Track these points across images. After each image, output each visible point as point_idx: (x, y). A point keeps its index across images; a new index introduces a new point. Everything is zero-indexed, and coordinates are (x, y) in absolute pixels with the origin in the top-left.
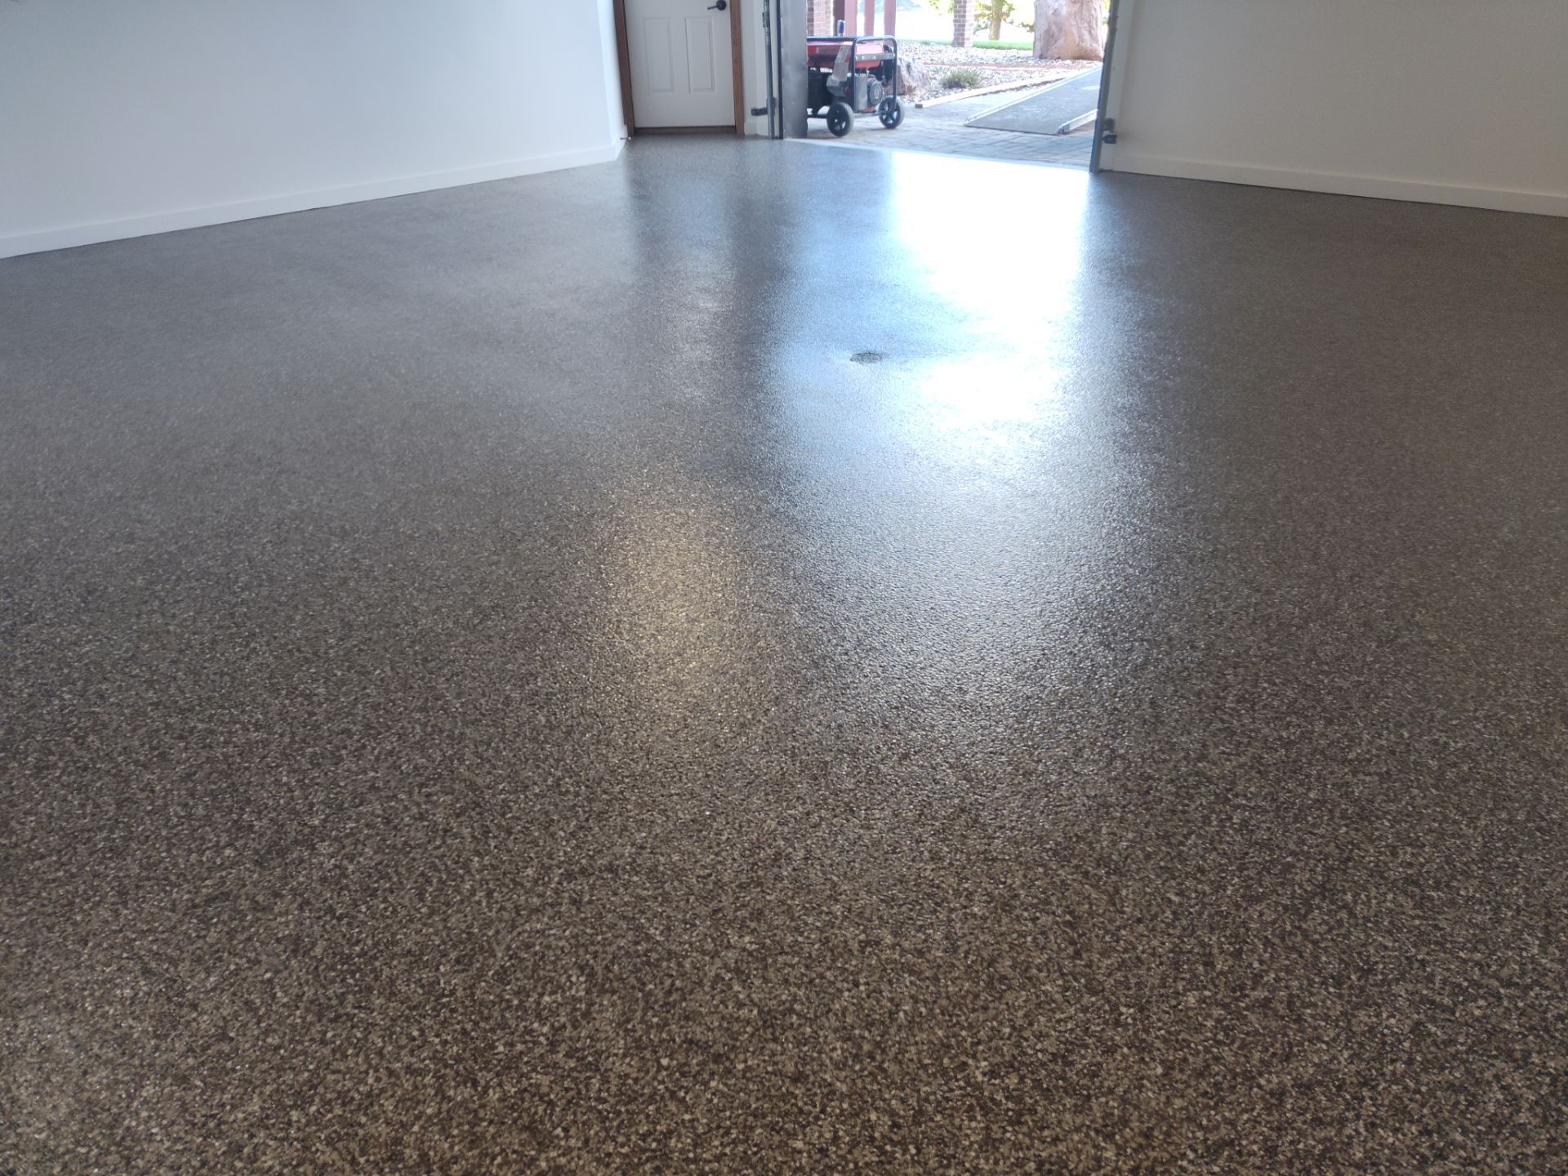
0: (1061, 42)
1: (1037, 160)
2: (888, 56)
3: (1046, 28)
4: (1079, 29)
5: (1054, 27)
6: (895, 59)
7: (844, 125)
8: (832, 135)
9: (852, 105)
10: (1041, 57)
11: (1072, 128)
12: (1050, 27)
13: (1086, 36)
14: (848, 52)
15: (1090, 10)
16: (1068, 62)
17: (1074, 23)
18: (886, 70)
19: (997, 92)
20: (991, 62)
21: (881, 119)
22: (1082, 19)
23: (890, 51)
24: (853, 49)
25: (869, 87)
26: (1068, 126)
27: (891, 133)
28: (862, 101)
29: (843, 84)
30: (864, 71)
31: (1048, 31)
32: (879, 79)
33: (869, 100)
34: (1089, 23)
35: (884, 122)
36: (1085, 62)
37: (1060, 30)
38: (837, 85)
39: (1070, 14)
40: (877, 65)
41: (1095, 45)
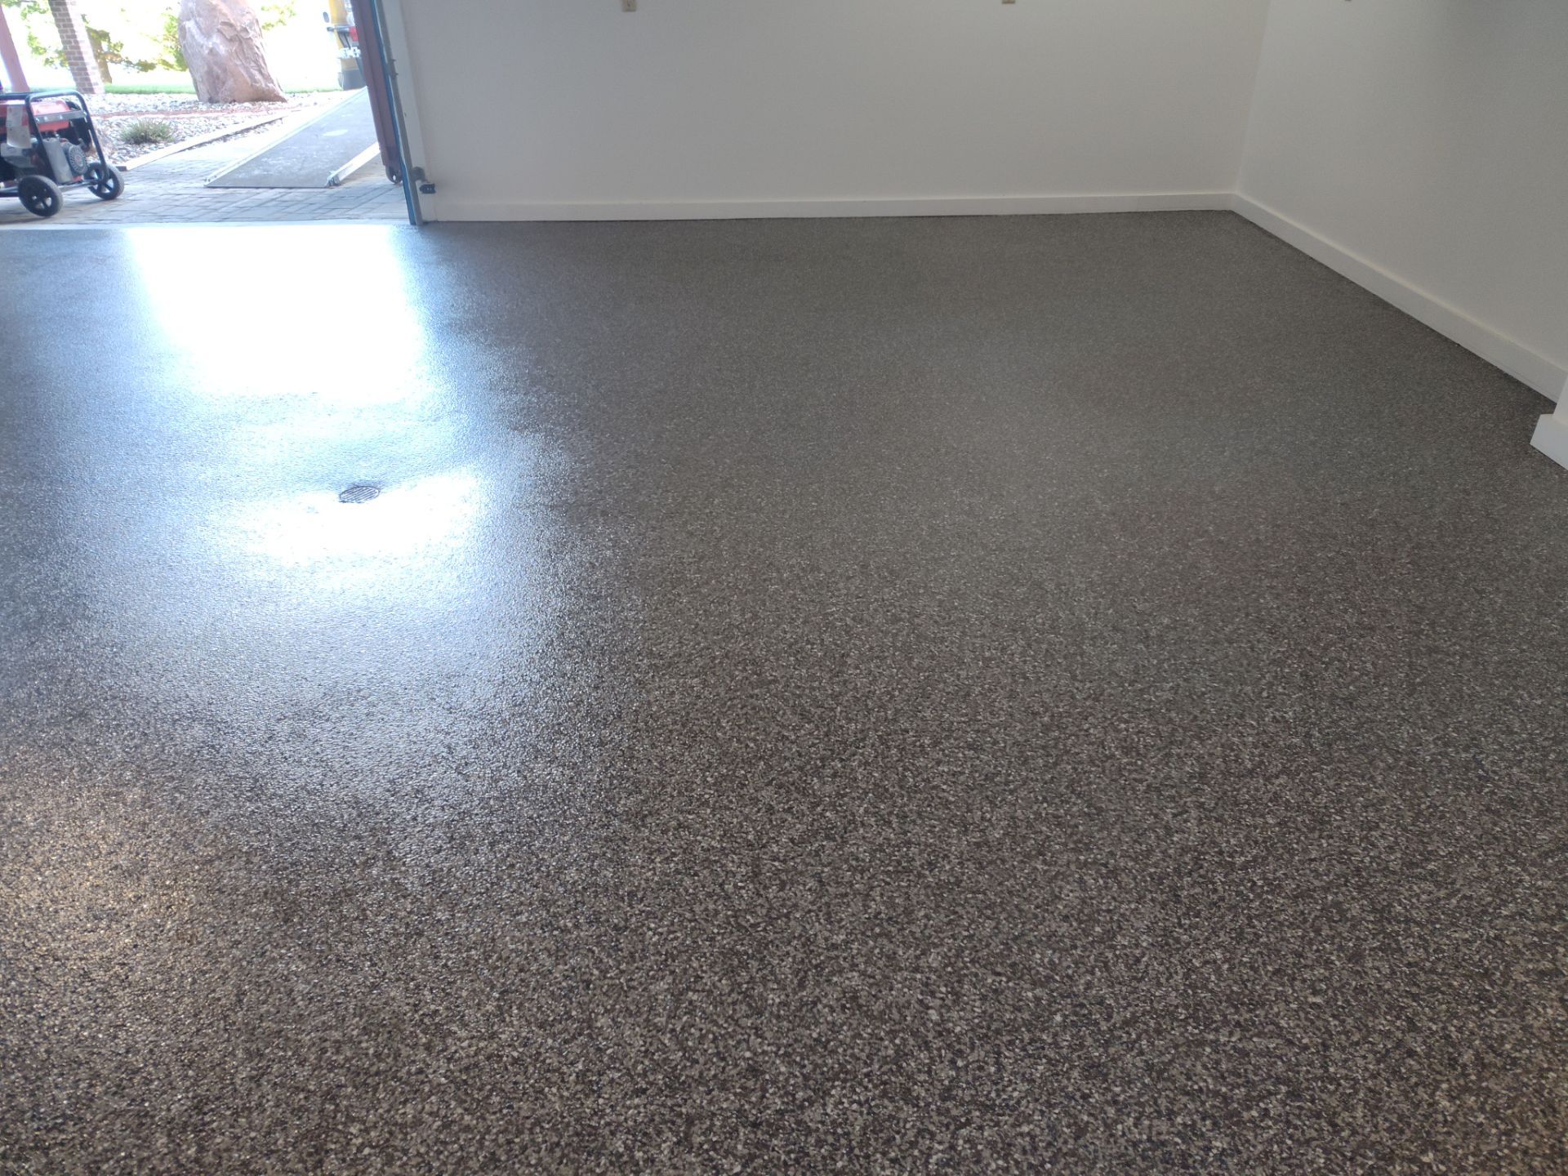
0: (230, 83)
1: (333, 218)
2: (77, 115)
3: (206, 68)
4: (247, 69)
5: (216, 68)
6: (88, 117)
7: (49, 201)
8: (35, 216)
9: (52, 176)
10: (212, 101)
11: (341, 178)
12: (209, 67)
13: (258, 76)
14: (22, 114)
15: (252, 49)
16: (247, 104)
17: (239, 63)
18: (79, 130)
19: (201, 145)
20: (151, 109)
21: (92, 189)
22: (246, 58)
23: (77, 108)
24: (28, 108)
25: (66, 153)
26: (337, 176)
27: (110, 205)
28: (63, 171)
29: (28, 152)
30: (51, 134)
31: (210, 72)
32: (76, 142)
33: (72, 169)
34: (256, 62)
35: (98, 192)
36: (266, 104)
37: (225, 71)
38: (19, 154)
39: (230, 54)
40: (66, 126)
41: (271, 85)
